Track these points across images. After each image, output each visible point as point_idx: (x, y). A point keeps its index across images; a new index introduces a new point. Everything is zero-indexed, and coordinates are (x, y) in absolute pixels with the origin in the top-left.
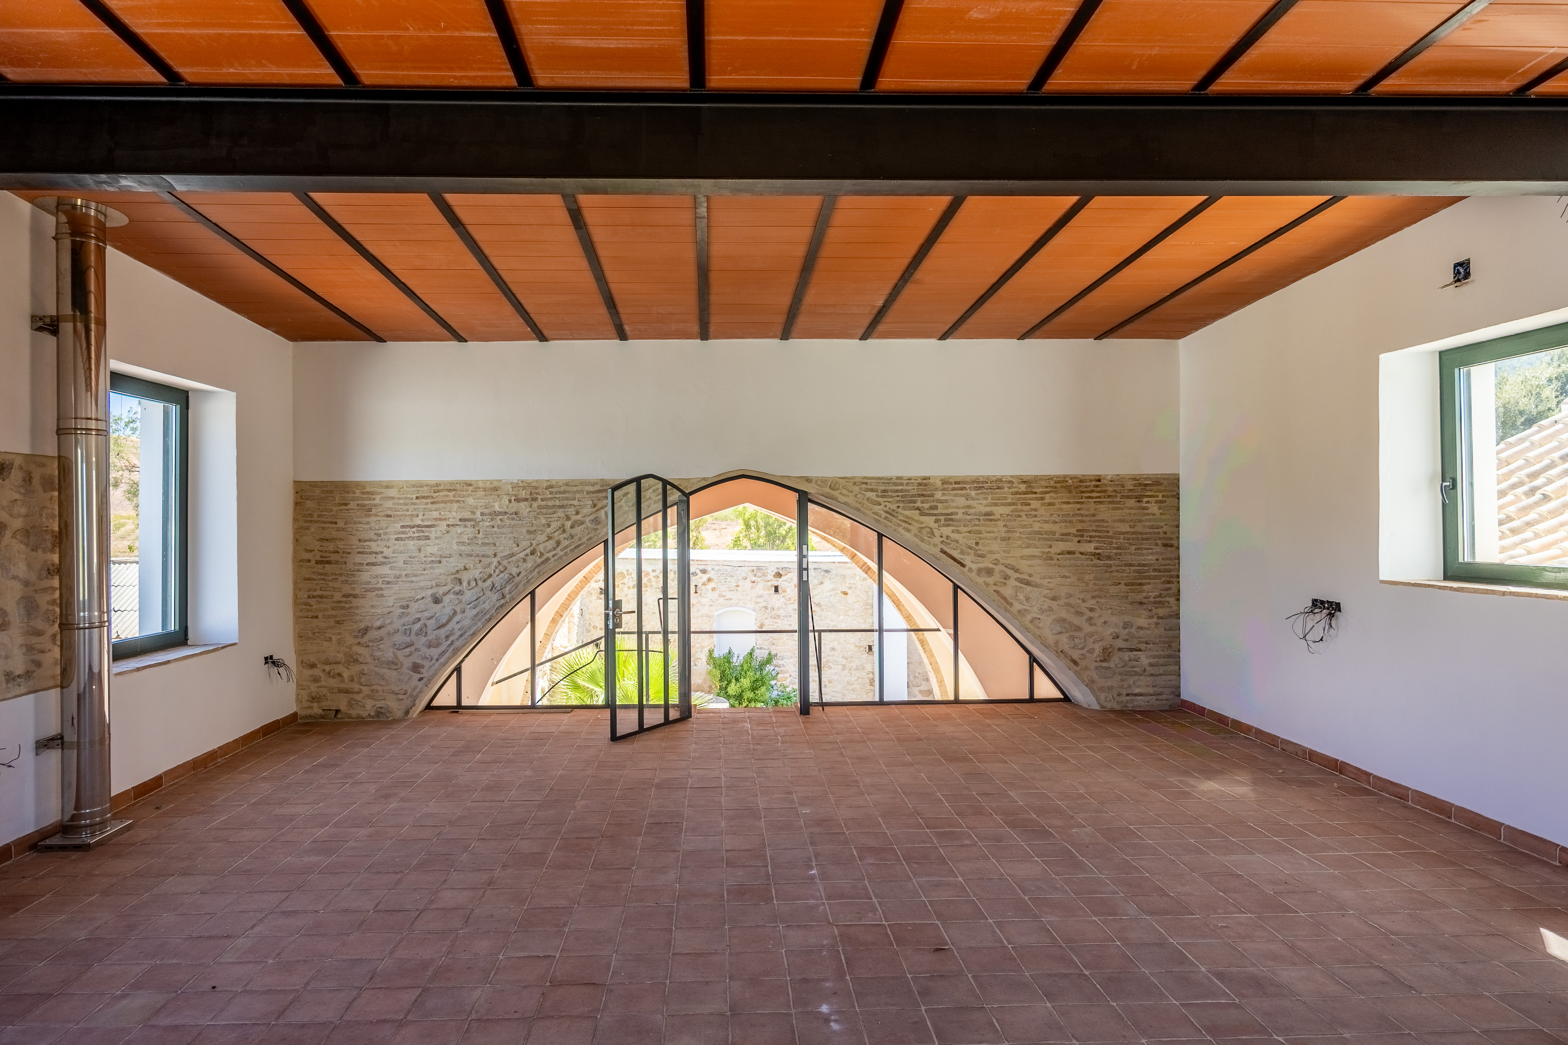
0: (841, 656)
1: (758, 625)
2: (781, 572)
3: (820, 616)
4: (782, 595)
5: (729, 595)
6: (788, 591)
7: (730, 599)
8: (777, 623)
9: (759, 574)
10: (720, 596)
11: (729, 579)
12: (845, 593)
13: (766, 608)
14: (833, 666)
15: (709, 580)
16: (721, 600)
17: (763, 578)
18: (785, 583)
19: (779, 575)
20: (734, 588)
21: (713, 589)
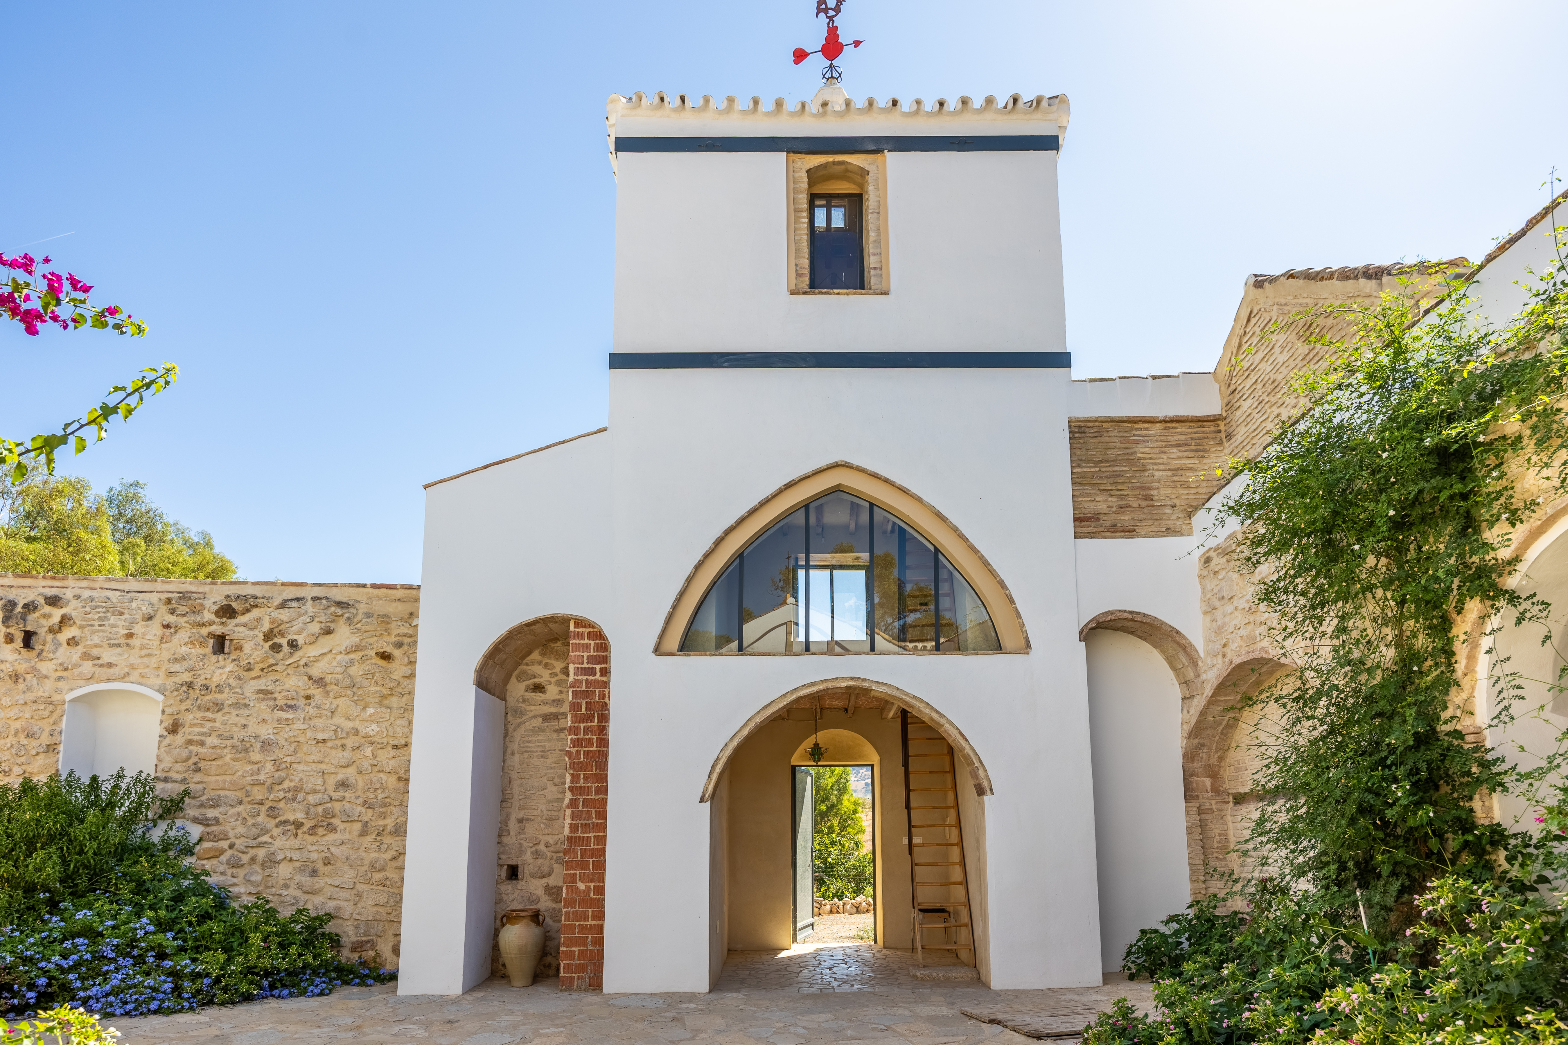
0: (361, 800)
1: (165, 724)
2: (234, 605)
3: (318, 707)
4: (232, 657)
5: (108, 656)
6: (248, 647)
7: (110, 665)
8: (214, 721)
9: (182, 609)
10: (86, 656)
11: (113, 620)
12: (385, 657)
13: (190, 685)
14: (341, 826)
15: (65, 620)
16: (87, 667)
17: (192, 618)
18: (242, 629)
19: (227, 612)
20: (123, 641)
21: (72, 642)
